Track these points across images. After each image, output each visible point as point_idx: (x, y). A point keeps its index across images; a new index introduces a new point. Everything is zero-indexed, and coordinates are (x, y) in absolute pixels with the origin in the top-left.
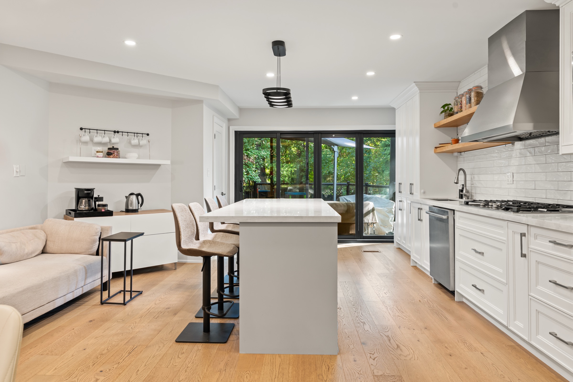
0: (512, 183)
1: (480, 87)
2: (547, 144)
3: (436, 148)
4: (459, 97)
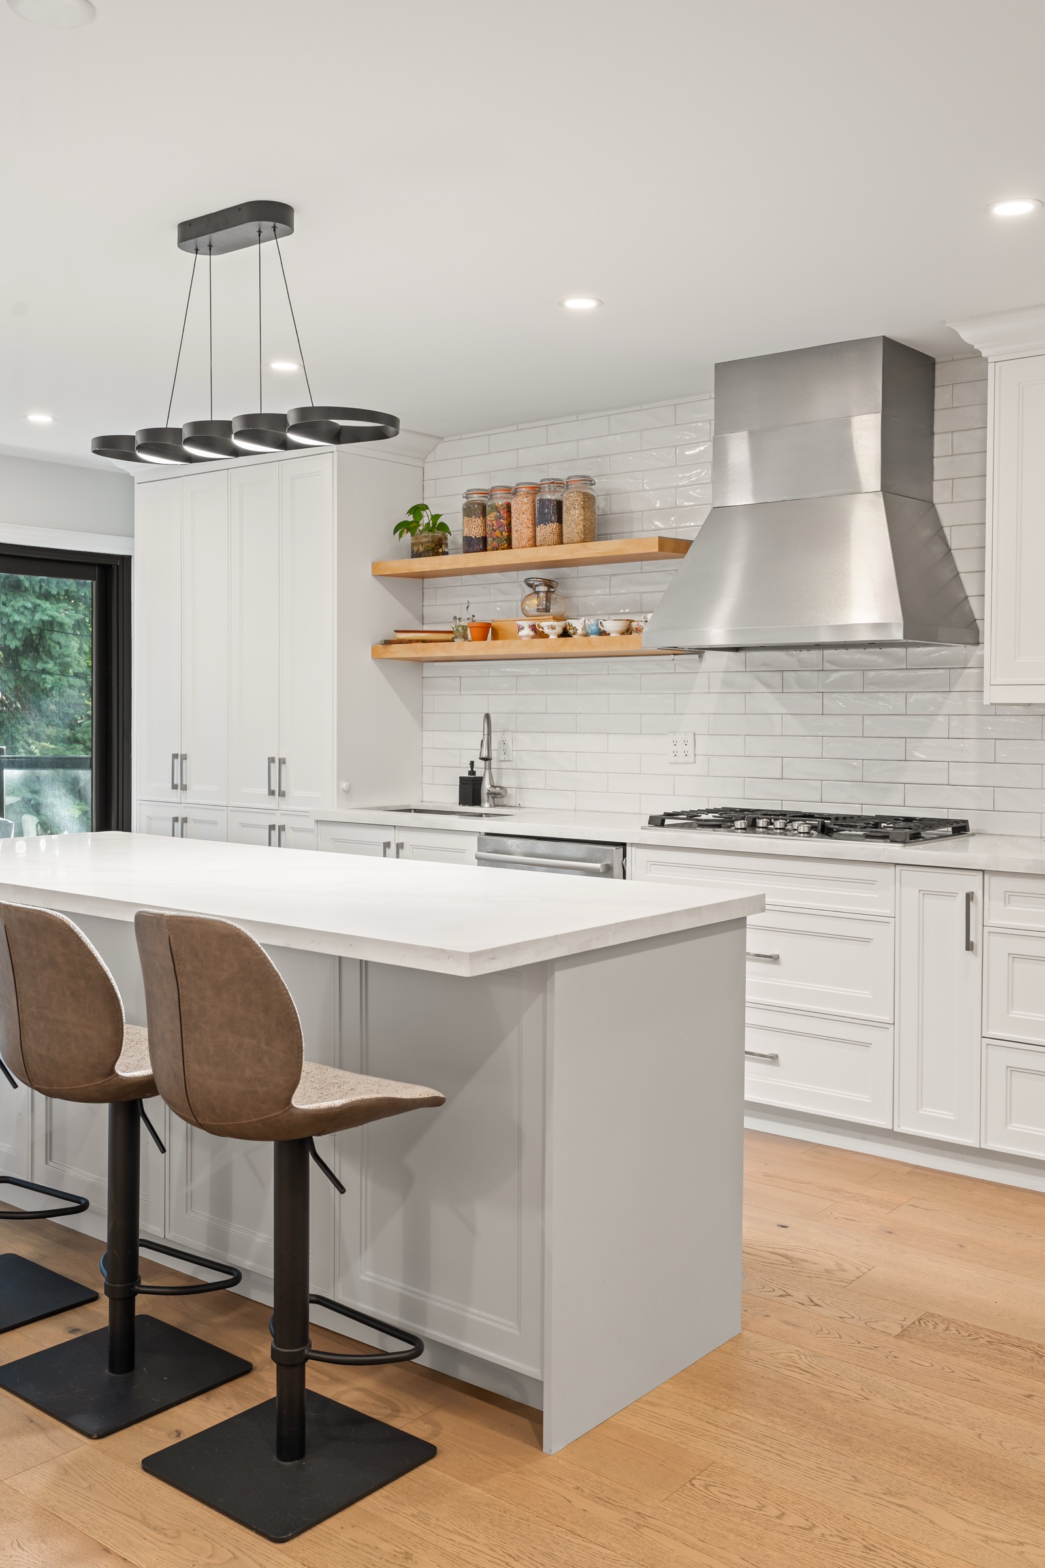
0: (693, 761)
1: (588, 481)
2: (828, 666)
3: (388, 643)
4: (489, 493)
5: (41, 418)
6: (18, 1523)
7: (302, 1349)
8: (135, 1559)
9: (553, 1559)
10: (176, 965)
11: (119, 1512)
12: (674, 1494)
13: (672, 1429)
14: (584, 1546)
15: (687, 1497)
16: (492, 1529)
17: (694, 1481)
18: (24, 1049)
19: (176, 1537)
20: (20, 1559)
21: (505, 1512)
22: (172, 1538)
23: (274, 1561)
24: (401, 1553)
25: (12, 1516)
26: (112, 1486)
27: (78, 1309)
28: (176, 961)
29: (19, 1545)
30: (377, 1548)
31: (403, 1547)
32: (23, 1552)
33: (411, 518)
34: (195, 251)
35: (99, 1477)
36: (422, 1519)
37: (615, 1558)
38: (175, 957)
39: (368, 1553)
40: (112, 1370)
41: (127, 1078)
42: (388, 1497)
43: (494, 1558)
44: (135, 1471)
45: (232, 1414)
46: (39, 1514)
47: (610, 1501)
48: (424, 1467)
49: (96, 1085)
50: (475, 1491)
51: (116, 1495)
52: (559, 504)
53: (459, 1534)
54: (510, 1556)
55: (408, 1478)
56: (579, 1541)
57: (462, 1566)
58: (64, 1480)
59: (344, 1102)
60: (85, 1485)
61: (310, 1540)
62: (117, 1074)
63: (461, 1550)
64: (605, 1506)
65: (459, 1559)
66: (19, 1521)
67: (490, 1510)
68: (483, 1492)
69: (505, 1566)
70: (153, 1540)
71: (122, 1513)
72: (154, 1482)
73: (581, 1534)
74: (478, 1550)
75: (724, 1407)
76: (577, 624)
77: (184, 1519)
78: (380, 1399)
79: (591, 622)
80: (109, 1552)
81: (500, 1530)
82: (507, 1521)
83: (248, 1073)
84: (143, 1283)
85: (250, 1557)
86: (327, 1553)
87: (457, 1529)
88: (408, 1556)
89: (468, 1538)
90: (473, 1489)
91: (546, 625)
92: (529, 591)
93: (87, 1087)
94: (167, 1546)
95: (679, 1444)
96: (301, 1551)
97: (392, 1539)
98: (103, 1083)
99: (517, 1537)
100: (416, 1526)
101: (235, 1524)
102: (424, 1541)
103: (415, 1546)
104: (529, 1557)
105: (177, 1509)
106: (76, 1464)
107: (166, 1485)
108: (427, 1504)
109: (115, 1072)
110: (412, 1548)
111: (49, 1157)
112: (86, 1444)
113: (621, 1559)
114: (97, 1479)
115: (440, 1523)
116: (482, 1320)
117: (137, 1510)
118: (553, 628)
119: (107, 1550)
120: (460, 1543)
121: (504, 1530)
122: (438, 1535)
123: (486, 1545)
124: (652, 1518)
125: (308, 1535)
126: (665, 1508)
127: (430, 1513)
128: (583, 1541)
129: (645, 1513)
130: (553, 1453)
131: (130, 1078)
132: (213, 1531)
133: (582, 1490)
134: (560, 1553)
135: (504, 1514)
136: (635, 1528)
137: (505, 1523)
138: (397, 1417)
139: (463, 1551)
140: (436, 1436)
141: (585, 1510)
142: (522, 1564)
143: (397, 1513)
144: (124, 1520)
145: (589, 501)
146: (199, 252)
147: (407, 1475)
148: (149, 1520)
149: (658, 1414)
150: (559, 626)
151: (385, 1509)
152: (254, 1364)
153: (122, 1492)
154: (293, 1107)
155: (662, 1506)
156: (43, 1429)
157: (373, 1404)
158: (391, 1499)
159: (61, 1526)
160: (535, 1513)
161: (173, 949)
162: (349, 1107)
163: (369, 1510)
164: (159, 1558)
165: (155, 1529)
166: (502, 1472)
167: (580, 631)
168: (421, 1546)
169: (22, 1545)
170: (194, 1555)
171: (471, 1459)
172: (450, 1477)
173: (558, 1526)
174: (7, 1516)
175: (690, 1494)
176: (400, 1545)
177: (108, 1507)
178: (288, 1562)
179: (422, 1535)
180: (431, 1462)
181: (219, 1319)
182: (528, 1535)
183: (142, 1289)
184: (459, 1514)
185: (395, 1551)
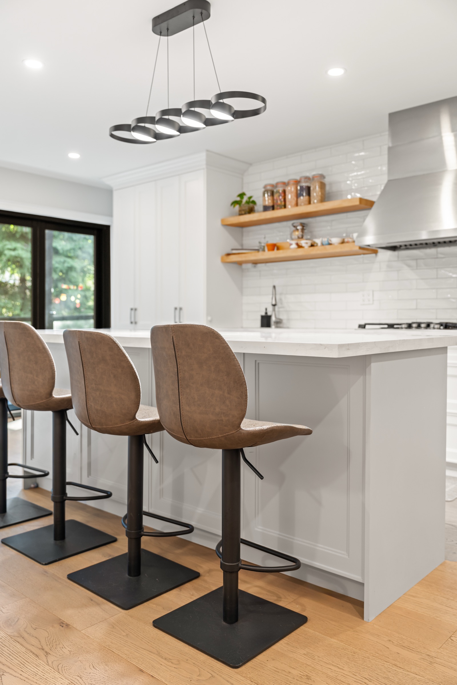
0: (372, 303)
1: (322, 176)
2: (440, 256)
3: (228, 255)
4: (275, 186)
5: (74, 156)
6: (92, 654)
7: (237, 563)
8: (158, 676)
9: (390, 681)
10: (176, 352)
11: (145, 649)
12: (444, 645)
13: (429, 609)
14: (405, 674)
15: (452, 647)
16: (350, 663)
17: (452, 638)
18: (88, 407)
19: (178, 664)
20: (95, 675)
21: (354, 653)
22: (176, 664)
23: (234, 679)
24: (304, 676)
25: (88, 650)
26: (139, 635)
27: (108, 546)
28: (176, 350)
29: (94, 667)
30: (290, 673)
31: (304, 672)
32: (96, 671)
33: (238, 199)
34: (160, 33)
35: (131, 630)
36: (310, 656)
37: (425, 681)
38: (176, 348)
39: (286, 675)
40: (130, 574)
41: (142, 421)
42: (288, 644)
43: (357, 679)
44: (149, 627)
45: (195, 598)
46: (102, 649)
47: (410, 648)
48: (302, 627)
49: (126, 425)
50: (334, 641)
51: (141, 640)
52: (309, 188)
53: (333, 665)
54: (365, 678)
55: (296, 633)
56: (401, 670)
57: (341, 684)
58: (113, 631)
59: (268, 427)
60: (124, 634)
61: (251, 667)
62: (137, 419)
63: (337, 674)
64: (408, 651)
65: (337, 680)
66: (92, 653)
67: (346, 652)
68: (339, 642)
69: (364, 684)
70: (165, 665)
71: (146, 650)
72: (160, 633)
73: (401, 666)
74: (347, 675)
75: (452, 598)
76: (318, 241)
77: (180, 654)
78: (269, 591)
79: (325, 240)
80: (143, 672)
81: (355, 663)
82: (357, 658)
83: (217, 410)
84: (145, 531)
85: (221, 676)
86: (263, 675)
87: (331, 662)
88: (308, 678)
89: (339, 668)
90: (332, 640)
91: (303, 242)
92: (294, 229)
93: (121, 426)
94: (174, 669)
95: (436, 618)
96: (248, 673)
97: (296, 667)
98: (129, 424)
99: (366, 667)
100: (307, 660)
101: (209, 657)
102: (315, 669)
103: (311, 672)
104: (376, 679)
105: (175, 648)
106: (118, 623)
107: (167, 635)
108: (310, 648)
109: (136, 418)
110: (309, 673)
111: (89, 474)
112: (121, 612)
113: (429, 682)
114: (130, 631)
115: (320, 659)
116: (326, 551)
117: (154, 648)
118: (307, 243)
119: (141, 671)
120: (335, 671)
121: (357, 663)
122: (321, 666)
123: (350, 672)
124: (437, 658)
125: (249, 664)
126: (442, 652)
127: (314, 653)
128: (403, 670)
129: (432, 655)
130: (370, 621)
131: (144, 422)
132: (197, 661)
133: (392, 642)
134: (393, 677)
135: (354, 654)
136: (430, 664)
137: (356, 659)
138: (280, 601)
139: (338, 675)
140: (304, 611)
141: (398, 653)
142: (373, 683)
143: (295, 653)
144: (148, 653)
145: (323, 186)
146: (162, 34)
147: (295, 632)
148: (162, 654)
149: (418, 601)
150: (310, 242)
151: (288, 650)
152: (201, 573)
153: (144, 638)
154: (241, 429)
155: (440, 651)
156: (98, 604)
157: (267, 594)
158: (290, 645)
159: (115, 657)
160: (371, 654)
161: (175, 343)
162: (271, 430)
163: (279, 651)
164: (171, 676)
165: (166, 659)
166: (346, 631)
167: (319, 244)
168: (314, 672)
169: (95, 667)
170: (191, 675)
171: (327, 624)
172: (318, 633)
173: (386, 662)
174: (85, 650)
175: (452, 645)
176: (302, 671)
177: (138, 646)
178: (242, 679)
179: (313, 666)
180: (305, 625)
181: (179, 551)
182: (372, 666)
183: (145, 534)
184: (329, 654)
185: (300, 674)
